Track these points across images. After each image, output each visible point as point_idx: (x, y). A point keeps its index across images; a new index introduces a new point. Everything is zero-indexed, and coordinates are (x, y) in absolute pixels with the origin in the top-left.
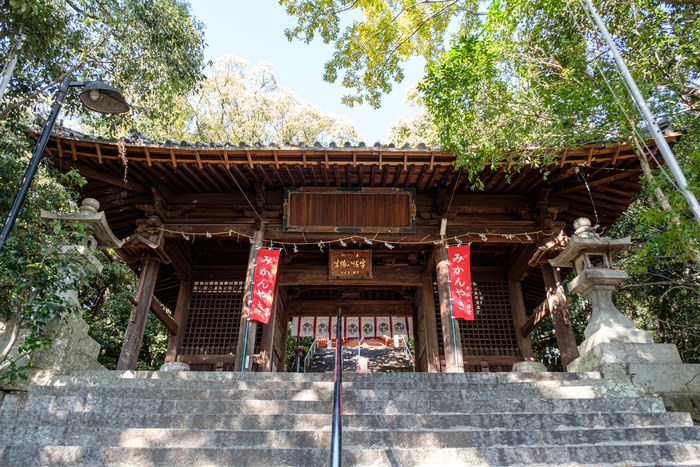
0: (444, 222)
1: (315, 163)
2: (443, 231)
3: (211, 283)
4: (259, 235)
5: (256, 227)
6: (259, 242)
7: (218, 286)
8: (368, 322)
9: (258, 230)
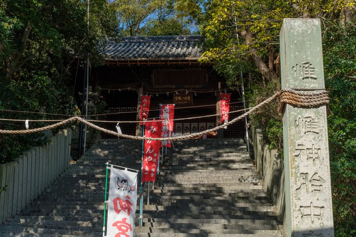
0: (219, 84)
1: (164, 63)
2: (219, 87)
3: (117, 108)
4: (142, 89)
5: (139, 86)
6: (142, 92)
7: (120, 109)
8: (195, 126)
9: (141, 87)
